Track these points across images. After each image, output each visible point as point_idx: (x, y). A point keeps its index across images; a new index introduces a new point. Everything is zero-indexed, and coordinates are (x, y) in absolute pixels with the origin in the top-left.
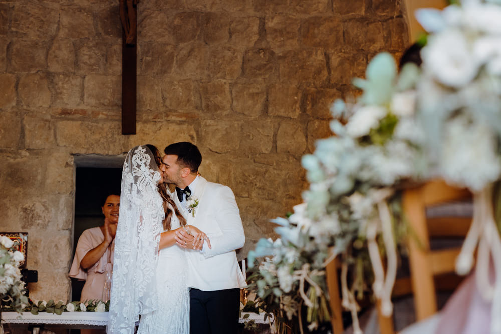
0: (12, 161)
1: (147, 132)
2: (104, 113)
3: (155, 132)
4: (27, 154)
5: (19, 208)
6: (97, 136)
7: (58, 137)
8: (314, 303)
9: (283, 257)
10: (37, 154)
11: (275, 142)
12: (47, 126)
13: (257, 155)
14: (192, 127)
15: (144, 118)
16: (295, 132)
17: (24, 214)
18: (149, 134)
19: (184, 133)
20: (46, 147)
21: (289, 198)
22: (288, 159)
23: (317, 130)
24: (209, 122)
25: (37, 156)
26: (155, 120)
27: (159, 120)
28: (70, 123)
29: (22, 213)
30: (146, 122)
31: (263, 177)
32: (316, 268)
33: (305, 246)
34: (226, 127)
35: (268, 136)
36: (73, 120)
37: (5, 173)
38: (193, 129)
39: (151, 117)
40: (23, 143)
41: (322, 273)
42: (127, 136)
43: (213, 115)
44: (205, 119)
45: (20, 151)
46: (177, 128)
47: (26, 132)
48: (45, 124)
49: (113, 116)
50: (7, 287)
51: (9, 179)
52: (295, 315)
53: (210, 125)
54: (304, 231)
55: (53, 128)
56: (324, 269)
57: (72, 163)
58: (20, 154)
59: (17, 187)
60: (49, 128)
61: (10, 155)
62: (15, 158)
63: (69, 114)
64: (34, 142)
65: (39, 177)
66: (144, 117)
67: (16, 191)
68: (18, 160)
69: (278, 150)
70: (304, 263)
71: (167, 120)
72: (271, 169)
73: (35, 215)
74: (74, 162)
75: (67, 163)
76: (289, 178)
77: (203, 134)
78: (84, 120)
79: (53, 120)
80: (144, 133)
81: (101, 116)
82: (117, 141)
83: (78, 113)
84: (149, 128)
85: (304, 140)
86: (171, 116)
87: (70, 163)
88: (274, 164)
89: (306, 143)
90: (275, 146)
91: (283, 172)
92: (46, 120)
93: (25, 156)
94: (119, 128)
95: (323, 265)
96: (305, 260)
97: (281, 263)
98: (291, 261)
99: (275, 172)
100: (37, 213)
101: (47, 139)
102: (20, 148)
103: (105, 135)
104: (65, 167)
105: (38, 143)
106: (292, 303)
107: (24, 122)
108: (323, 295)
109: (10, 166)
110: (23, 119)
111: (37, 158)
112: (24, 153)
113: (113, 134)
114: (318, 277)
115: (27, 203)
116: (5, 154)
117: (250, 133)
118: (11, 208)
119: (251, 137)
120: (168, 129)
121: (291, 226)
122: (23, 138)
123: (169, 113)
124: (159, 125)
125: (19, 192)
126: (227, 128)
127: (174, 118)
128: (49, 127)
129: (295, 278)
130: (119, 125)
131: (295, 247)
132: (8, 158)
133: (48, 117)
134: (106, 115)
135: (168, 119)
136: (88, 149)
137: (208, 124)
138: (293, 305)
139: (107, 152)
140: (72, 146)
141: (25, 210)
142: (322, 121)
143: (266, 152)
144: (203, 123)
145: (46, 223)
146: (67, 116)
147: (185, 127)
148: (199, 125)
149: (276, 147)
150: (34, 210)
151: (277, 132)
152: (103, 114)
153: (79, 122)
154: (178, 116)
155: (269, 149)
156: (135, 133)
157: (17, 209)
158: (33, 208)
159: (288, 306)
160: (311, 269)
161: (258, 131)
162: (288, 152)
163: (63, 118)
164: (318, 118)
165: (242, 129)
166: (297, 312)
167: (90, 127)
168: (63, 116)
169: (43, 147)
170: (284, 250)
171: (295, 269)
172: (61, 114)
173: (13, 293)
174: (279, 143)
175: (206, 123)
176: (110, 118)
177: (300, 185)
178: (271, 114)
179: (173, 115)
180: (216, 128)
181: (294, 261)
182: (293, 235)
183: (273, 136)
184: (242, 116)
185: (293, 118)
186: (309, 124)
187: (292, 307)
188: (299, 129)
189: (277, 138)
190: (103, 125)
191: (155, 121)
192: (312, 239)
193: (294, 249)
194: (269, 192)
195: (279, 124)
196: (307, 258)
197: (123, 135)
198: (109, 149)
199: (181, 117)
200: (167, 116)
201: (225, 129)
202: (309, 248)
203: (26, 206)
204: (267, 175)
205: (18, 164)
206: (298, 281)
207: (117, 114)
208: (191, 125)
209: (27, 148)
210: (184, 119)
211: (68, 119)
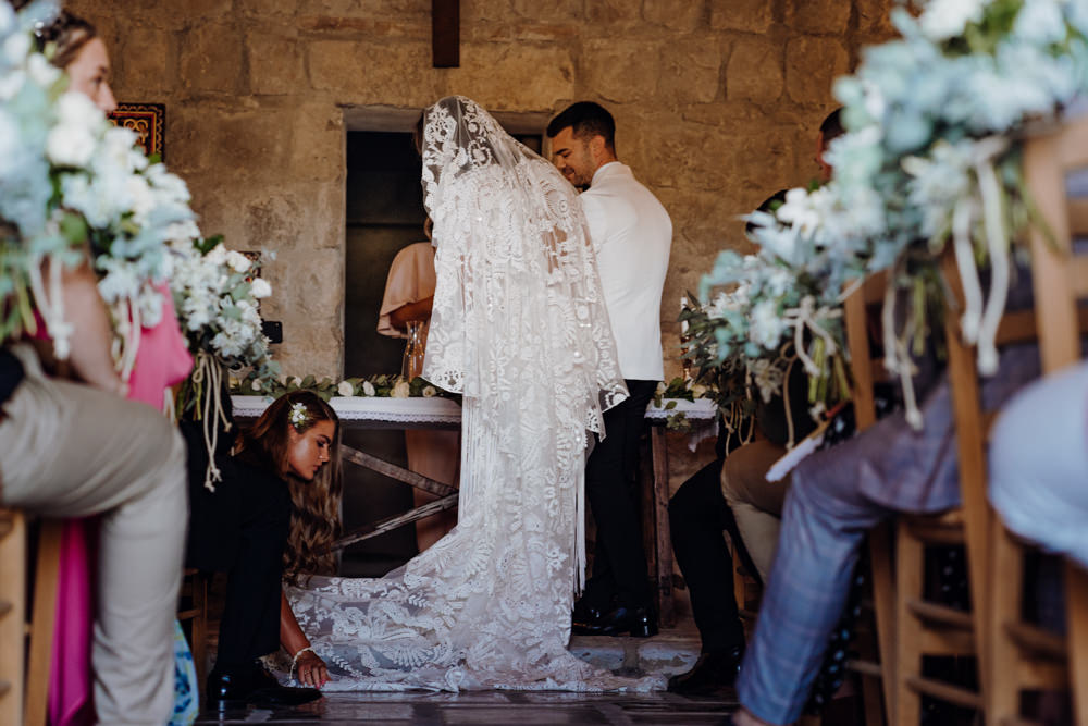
0: (226, 116)
1: (481, 63)
2: (399, 25)
3: (495, 63)
4: (256, 104)
5: (244, 206)
6: (386, 71)
7: (312, 71)
8: (822, 368)
9: (764, 283)
10: (274, 104)
11: (723, 80)
12: (291, 50)
13: (690, 107)
14: (565, 53)
15: (475, 35)
16: (762, 61)
17: (253, 217)
18: (484, 67)
19: (551, 64)
20: (291, 92)
21: (749, 187)
22: (748, 114)
23: (804, 55)
24: (598, 43)
25: (273, 109)
26: (494, 39)
27: (504, 39)
28: (335, 45)
29: (248, 215)
30: (478, 43)
31: (701, 148)
32: (825, 304)
33: (807, 262)
34: (631, 51)
35: (710, 69)
36: (340, 38)
37: (214, 139)
38: (568, 58)
39: (487, 34)
40: (247, 83)
41: (837, 313)
42: (442, 70)
43: (606, 29)
44: (590, 38)
45: (242, 98)
46: (537, 54)
47: (253, 63)
48: (288, 48)
49: (417, 31)
50: (243, 342)
51: (223, 151)
52: (777, 392)
53: (599, 49)
54: (807, 235)
55: (302, 55)
56: (841, 306)
57: (340, 122)
58: (242, 104)
59: (238, 166)
60: (296, 55)
61: (223, 105)
62: (232, 112)
63: (333, 27)
64: (267, 82)
65: (279, 149)
66: (475, 33)
67: (236, 174)
68: (239, 115)
69: (730, 98)
70: (803, 295)
71: (518, 40)
72: (715, 132)
73: (274, 219)
74: (344, 121)
75: (330, 123)
76: (750, 150)
77: (587, 65)
78: (360, 40)
79: (302, 38)
80: (475, 65)
81: (392, 31)
82: (425, 79)
83: (350, 26)
84: (485, 55)
85: (779, 75)
86: (524, 33)
87: (335, 122)
88: (722, 123)
89: (781, 82)
90: (723, 87)
91: (739, 139)
92: (290, 40)
93: (252, 108)
94: (428, 55)
95: (840, 298)
96: (806, 290)
97: (760, 295)
98: (779, 291)
99: (724, 138)
100: (276, 216)
101: (293, 76)
102: (241, 93)
103: (400, 68)
104: (327, 129)
105: (274, 83)
106: (771, 372)
107: (248, 43)
108: (839, 352)
109: (224, 127)
110: (246, 36)
111: (275, 112)
112: (250, 102)
113: (416, 67)
114: (829, 320)
115: (257, 197)
116: (213, 104)
117: (677, 63)
118: (228, 205)
119: (678, 72)
120: (520, 56)
121: (780, 227)
122: (247, 72)
123: (521, 26)
124: (503, 49)
125: (243, 175)
126: (632, 55)
127: (531, 36)
128: (295, 52)
129: (787, 323)
130: (426, 49)
131: (787, 265)
132: (220, 112)
133: (293, 33)
134: (403, 29)
135: (520, 38)
136: (369, 95)
137: (596, 47)
138: (774, 375)
139: (404, 102)
140: (338, 89)
141: (254, 210)
142: (814, 39)
143: (708, 101)
144: (586, 46)
145: (294, 234)
146: (329, 32)
147: (552, 52)
148: (580, 48)
149: (726, 89)
150: (271, 210)
151: (728, 60)
152: (396, 27)
153: (352, 44)
154: (539, 31)
155: (712, 94)
156: (456, 64)
157: (239, 207)
158: (269, 207)
159: (763, 378)
160: (817, 306)
161: (692, 59)
162: (749, 100)
163: (319, 34)
164: (806, 33)
165: (662, 56)
166: (781, 388)
167: (372, 53)
168: (321, 31)
169: (284, 92)
170: (767, 271)
171: (786, 306)
172: (317, 28)
173: (254, 355)
174: (731, 84)
175: (592, 45)
176: (410, 35)
177: (770, 161)
178: (717, 27)
179: (531, 30)
180: (611, 54)
181: (785, 292)
182: (783, 243)
183: (721, 68)
184: (661, 30)
185: (759, 34)
186: (789, 44)
187: (771, 379)
188: (771, 53)
189: (729, 73)
190: (396, 49)
191: (496, 42)
192: (820, 249)
193: (784, 268)
194: (712, 177)
195: (732, 46)
196: (811, 284)
197: (436, 70)
198: (408, 96)
199: (545, 34)
200: (519, 31)
201: (628, 55)
202: (814, 265)
203: (256, 202)
204: (707, 145)
205: (238, 122)
206: (793, 329)
207: (424, 27)
208: (564, 49)
209: (255, 91)
210: (550, 37)
211: (331, 38)
